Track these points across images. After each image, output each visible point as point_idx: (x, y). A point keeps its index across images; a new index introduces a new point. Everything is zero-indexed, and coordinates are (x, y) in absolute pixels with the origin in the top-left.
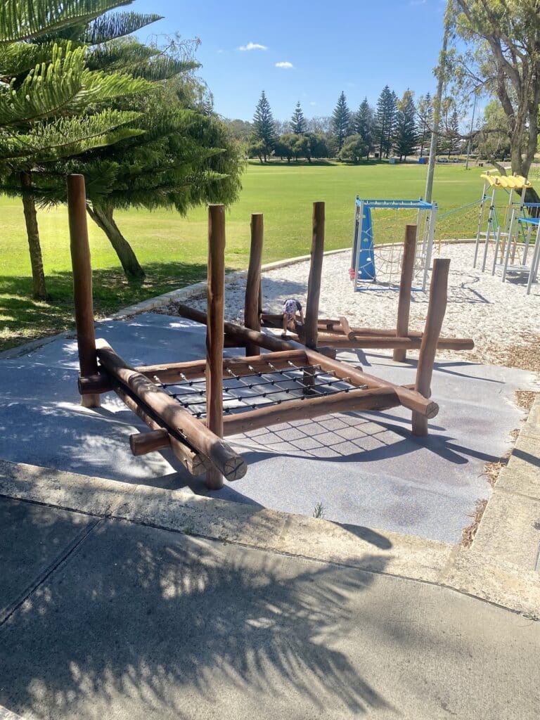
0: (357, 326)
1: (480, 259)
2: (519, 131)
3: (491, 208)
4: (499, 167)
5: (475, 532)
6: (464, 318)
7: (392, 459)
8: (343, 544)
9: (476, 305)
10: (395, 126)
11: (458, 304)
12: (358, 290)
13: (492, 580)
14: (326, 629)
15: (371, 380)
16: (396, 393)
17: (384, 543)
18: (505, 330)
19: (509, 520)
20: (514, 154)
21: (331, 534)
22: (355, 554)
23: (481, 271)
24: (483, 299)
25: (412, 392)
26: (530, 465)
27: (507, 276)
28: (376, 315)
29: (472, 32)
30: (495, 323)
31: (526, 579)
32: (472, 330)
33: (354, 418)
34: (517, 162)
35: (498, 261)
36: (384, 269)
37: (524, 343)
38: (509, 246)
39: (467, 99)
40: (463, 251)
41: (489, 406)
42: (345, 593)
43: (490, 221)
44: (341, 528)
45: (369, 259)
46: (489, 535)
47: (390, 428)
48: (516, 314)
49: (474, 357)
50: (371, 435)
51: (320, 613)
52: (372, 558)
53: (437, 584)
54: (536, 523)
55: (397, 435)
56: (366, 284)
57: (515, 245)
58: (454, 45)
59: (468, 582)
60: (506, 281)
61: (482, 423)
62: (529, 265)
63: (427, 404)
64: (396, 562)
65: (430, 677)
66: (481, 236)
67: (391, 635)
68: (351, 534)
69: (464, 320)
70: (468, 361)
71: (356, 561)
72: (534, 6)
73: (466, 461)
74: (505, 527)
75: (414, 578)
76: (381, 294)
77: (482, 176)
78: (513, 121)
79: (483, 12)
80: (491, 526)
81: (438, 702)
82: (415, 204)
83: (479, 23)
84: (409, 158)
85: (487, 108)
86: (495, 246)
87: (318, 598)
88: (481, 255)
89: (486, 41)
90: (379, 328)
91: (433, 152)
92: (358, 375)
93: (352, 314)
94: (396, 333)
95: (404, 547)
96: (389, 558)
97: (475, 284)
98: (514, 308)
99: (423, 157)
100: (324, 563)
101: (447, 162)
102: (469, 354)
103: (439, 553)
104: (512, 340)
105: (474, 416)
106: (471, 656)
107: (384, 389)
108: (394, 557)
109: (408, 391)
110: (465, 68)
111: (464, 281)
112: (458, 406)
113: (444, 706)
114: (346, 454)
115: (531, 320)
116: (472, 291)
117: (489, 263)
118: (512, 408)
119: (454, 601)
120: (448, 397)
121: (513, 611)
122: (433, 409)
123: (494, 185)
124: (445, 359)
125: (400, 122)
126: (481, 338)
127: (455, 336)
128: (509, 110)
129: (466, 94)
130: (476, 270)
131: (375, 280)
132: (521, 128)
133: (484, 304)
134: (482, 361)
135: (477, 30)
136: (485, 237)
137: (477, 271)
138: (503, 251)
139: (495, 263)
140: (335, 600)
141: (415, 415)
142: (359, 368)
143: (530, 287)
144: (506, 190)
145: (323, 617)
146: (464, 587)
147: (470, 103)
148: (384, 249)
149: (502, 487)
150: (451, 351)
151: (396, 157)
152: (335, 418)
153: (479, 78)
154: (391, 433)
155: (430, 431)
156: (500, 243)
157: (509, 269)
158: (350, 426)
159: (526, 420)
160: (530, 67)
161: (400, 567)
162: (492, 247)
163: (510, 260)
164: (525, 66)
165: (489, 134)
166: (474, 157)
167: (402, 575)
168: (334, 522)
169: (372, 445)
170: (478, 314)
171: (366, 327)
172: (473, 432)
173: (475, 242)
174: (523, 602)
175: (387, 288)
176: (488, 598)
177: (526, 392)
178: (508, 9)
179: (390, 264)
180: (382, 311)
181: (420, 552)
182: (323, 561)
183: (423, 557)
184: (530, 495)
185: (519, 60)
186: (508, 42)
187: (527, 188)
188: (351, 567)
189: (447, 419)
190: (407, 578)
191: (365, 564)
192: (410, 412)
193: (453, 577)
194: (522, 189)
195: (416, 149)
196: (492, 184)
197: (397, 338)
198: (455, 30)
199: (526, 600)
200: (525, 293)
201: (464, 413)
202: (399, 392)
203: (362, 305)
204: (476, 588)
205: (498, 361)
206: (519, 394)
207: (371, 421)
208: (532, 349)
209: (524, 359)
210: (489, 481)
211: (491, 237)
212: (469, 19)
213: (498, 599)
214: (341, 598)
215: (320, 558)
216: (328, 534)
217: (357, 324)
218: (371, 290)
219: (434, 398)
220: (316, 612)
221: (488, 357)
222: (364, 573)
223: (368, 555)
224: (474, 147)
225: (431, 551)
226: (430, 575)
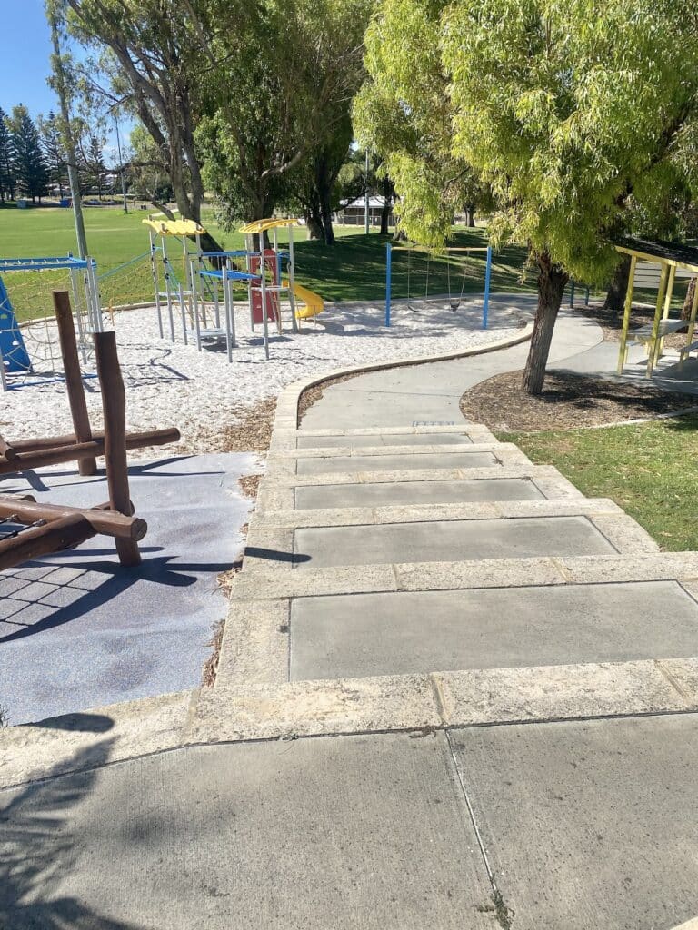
0: (18, 439)
1: (166, 326)
2: (177, 164)
3: (165, 261)
4: (164, 210)
5: (217, 663)
6: (162, 403)
7: (99, 608)
8: (44, 749)
9: (174, 383)
10: (13, 155)
11: (151, 387)
12: (9, 388)
13: (243, 714)
14: (40, 877)
15: (49, 510)
16: (86, 520)
17: (103, 723)
18: (214, 409)
19: (252, 634)
20: (179, 194)
21: (23, 742)
22: (65, 755)
23: (171, 341)
24: (180, 375)
25: (108, 513)
26: (266, 560)
27: (203, 344)
28: (44, 418)
29: (89, 34)
30: (200, 402)
31: (279, 696)
32: (175, 416)
33: (37, 569)
34: (183, 202)
35: (189, 327)
36: (41, 353)
37: (237, 421)
38: (197, 308)
39: (102, 122)
40: (143, 318)
41: (212, 505)
42: (58, 814)
43: (166, 277)
44: (38, 728)
45: (15, 343)
46: (233, 661)
47: (90, 567)
48: (222, 387)
49: (184, 449)
50: (66, 585)
51: (27, 859)
52: (88, 751)
53: (180, 747)
54: (281, 627)
55: (101, 573)
56: (20, 378)
57: (203, 304)
58: (68, 48)
59: (215, 728)
60: (203, 349)
61: (206, 526)
62: (224, 328)
63: (130, 523)
64: (123, 741)
65: (190, 866)
66: (161, 298)
67: (132, 839)
68: (55, 731)
69: (163, 406)
70: (178, 456)
71: (67, 764)
72: (159, 8)
73: (194, 580)
74: (250, 644)
75: (150, 752)
76: (45, 388)
77: (144, 221)
78: (167, 151)
79: (96, 9)
80: (234, 649)
81: (207, 891)
82: (62, 262)
83: (94, 22)
84: (44, 199)
85: (132, 135)
86: (179, 307)
87: (20, 840)
88: (166, 321)
89: (109, 47)
90: (51, 436)
91: (75, 192)
92: (28, 508)
93: (7, 424)
94: (75, 437)
95: (131, 717)
96: (112, 741)
97: (166, 358)
98: (219, 381)
99: (65, 198)
100: (21, 787)
101: (99, 204)
102: (178, 447)
103: (176, 707)
104: (224, 419)
105: (195, 521)
106: (235, 815)
107: (69, 518)
108: (119, 737)
109: (103, 512)
110: (90, 81)
111: (152, 357)
112: (175, 515)
113: (213, 892)
114: (33, 621)
115: (240, 393)
116: (165, 367)
117: (179, 330)
118: (237, 500)
119: (202, 759)
120: (161, 506)
121: (271, 739)
122: (140, 527)
123: (161, 232)
124: (149, 459)
125: (20, 150)
126: (187, 424)
127: (155, 428)
128: (159, 139)
129: (99, 116)
130: (164, 341)
131: (32, 371)
132: (179, 162)
133: (183, 382)
134: (195, 451)
135: (93, 32)
136: (164, 298)
137: (166, 341)
138: (191, 313)
139: (185, 330)
140: (47, 831)
141: (118, 541)
142: (30, 499)
143: (231, 354)
144: (177, 236)
145: (31, 863)
146: (213, 736)
147: (108, 127)
148: (34, 326)
149: (239, 598)
150: (154, 447)
151: (25, 199)
152: (7, 577)
153: (112, 95)
154: (93, 574)
155: (144, 556)
156: (186, 304)
157: (202, 334)
158: (33, 582)
159: (254, 510)
160: (171, 85)
161: (130, 746)
162: (177, 310)
163: (201, 324)
164: (165, 83)
165: (142, 168)
166: (131, 198)
167: (133, 755)
168: (25, 725)
169: (69, 598)
170: (179, 395)
171: (33, 437)
172: (197, 541)
173: (154, 305)
174: (281, 724)
175: (52, 379)
176: (242, 736)
177: (250, 477)
178: (126, 8)
179: (48, 346)
180: (52, 412)
181: (151, 716)
182: (18, 785)
183: (158, 720)
184: (271, 596)
185: (156, 76)
186: (138, 51)
187: (201, 235)
188: (63, 774)
189: (164, 534)
190: (142, 756)
191: (80, 763)
192: (112, 539)
193: (198, 730)
194: (195, 236)
195: (53, 188)
196: (158, 231)
197: (79, 445)
198: (65, 29)
199: (283, 720)
200: (228, 361)
201: (183, 521)
202: (90, 517)
203: (20, 408)
204: (228, 731)
205: (213, 448)
206: (242, 481)
207: (62, 566)
208: (247, 426)
209: (242, 439)
210: (226, 595)
211: (172, 298)
212: (81, 16)
213: (253, 732)
214: (55, 823)
215: (12, 782)
216: (19, 744)
217: (18, 436)
218: (29, 385)
219: (138, 514)
220: (21, 860)
221: (200, 445)
222: (82, 774)
223: (83, 748)
224: (128, 185)
225: (165, 709)
226: (170, 739)
